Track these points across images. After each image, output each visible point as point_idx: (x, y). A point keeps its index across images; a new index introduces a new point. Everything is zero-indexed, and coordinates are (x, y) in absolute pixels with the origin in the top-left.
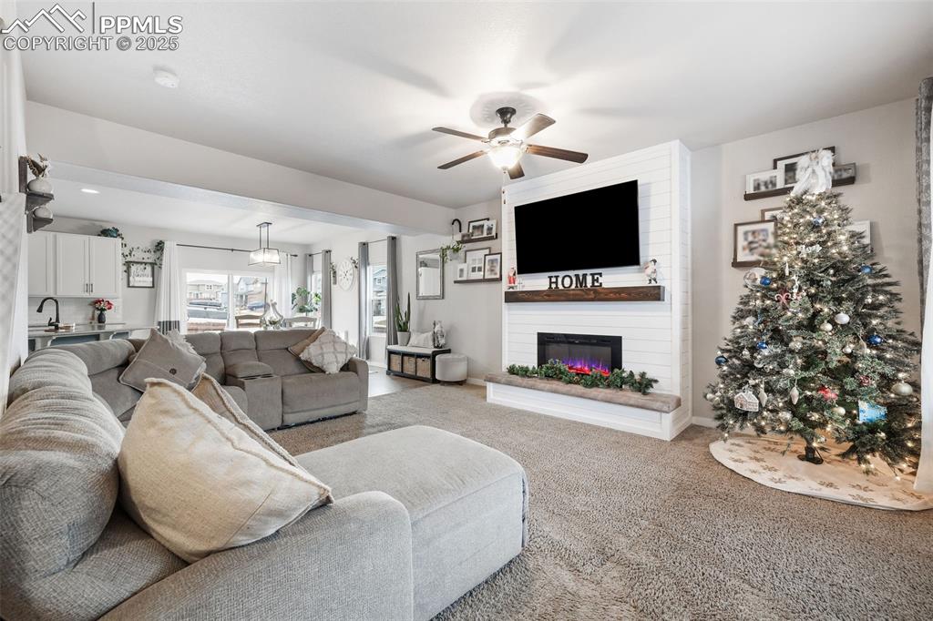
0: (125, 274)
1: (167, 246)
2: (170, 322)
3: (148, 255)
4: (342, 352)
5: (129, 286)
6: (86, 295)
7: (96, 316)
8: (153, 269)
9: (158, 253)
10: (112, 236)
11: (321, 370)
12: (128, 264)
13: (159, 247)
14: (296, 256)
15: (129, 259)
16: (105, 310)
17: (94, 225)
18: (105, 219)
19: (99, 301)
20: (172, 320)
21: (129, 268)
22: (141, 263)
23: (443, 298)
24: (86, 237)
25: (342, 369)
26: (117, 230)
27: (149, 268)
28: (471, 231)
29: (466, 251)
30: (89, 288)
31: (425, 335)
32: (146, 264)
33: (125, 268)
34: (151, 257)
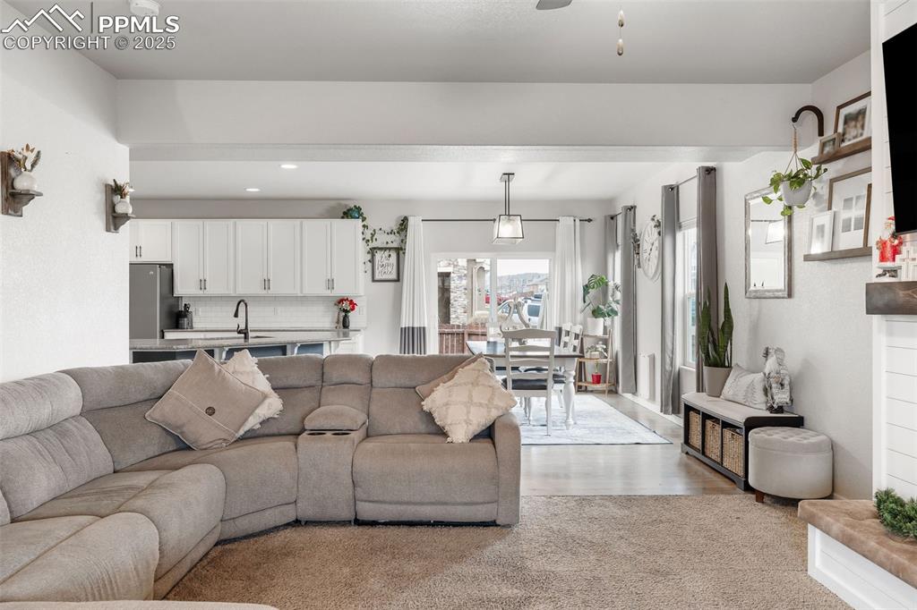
0: (369, 264)
1: (411, 221)
2: (413, 328)
3: (392, 237)
4: (481, 405)
5: (374, 281)
6: (328, 293)
7: (341, 319)
8: (398, 255)
9: (403, 233)
10: (352, 218)
11: (442, 433)
12: (373, 251)
13: (403, 225)
14: (590, 220)
15: (372, 245)
16: (349, 312)
17: (340, 204)
18: (345, 197)
19: (341, 301)
20: (416, 326)
21: (373, 256)
22: (385, 249)
23: (790, 295)
24: (327, 222)
25: (476, 437)
26: (359, 209)
27: (394, 255)
28: (840, 130)
29: (832, 181)
30: (330, 284)
31: (752, 376)
32: (390, 249)
33: (369, 257)
34: (394, 241)
